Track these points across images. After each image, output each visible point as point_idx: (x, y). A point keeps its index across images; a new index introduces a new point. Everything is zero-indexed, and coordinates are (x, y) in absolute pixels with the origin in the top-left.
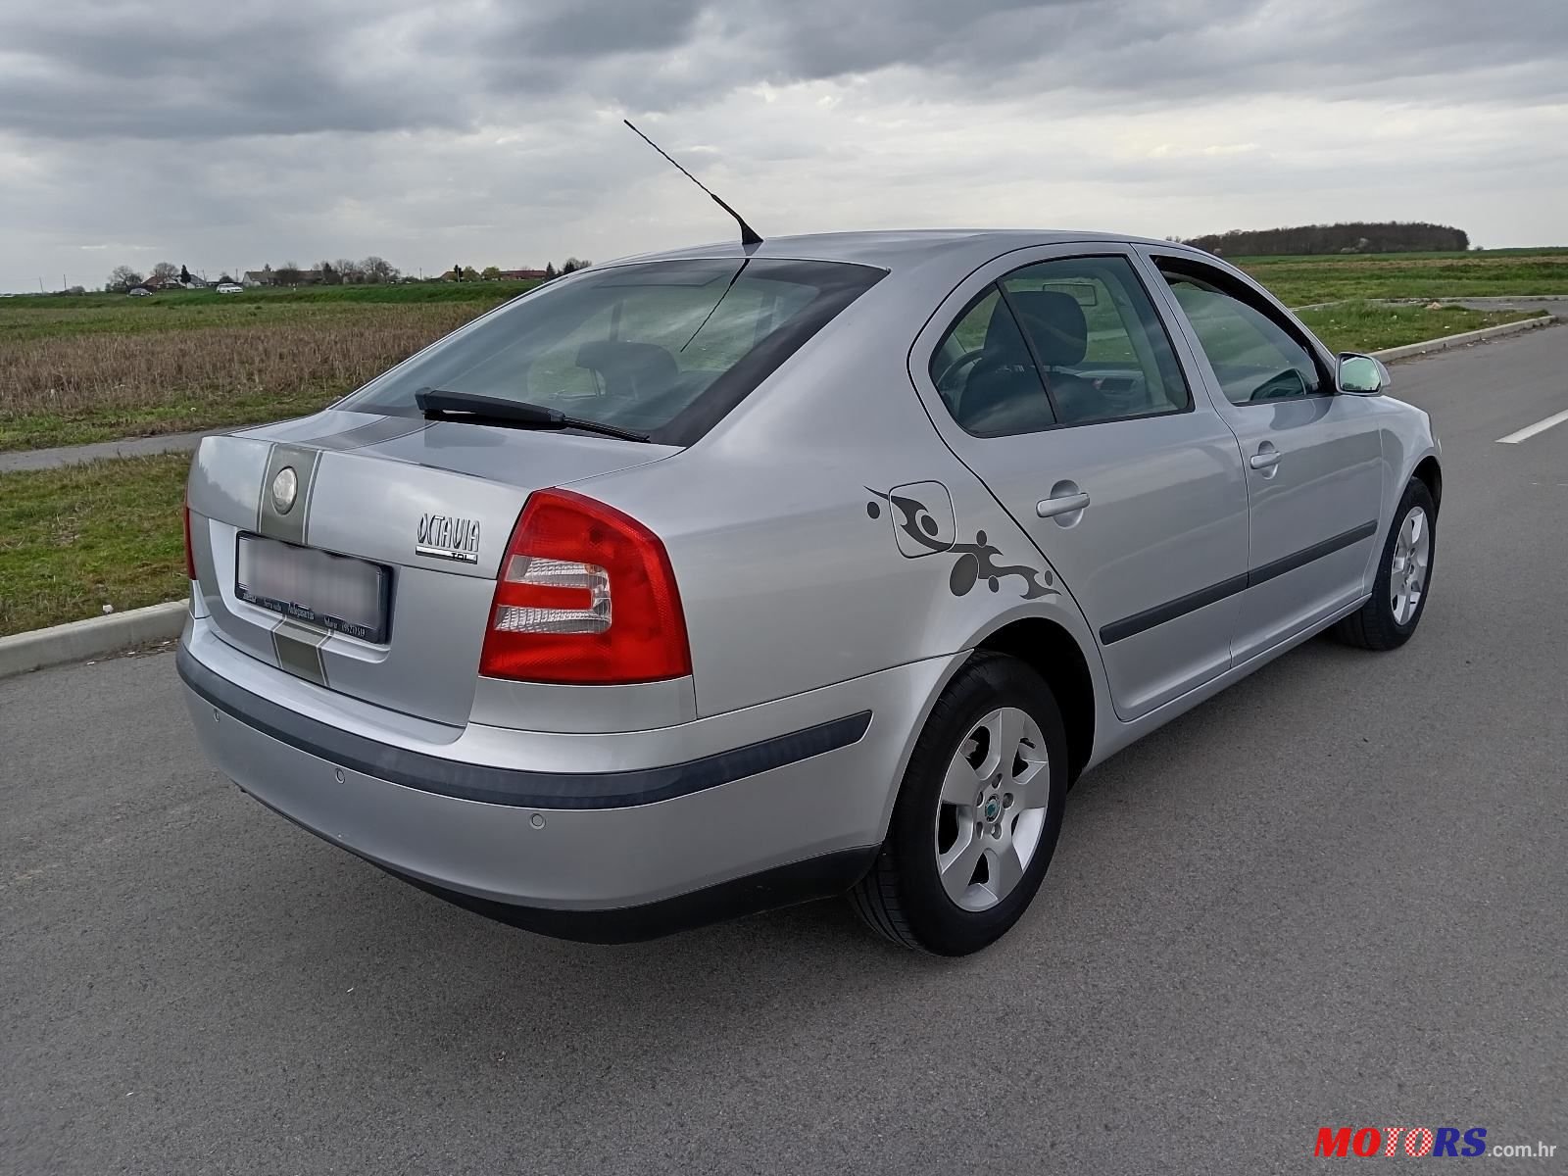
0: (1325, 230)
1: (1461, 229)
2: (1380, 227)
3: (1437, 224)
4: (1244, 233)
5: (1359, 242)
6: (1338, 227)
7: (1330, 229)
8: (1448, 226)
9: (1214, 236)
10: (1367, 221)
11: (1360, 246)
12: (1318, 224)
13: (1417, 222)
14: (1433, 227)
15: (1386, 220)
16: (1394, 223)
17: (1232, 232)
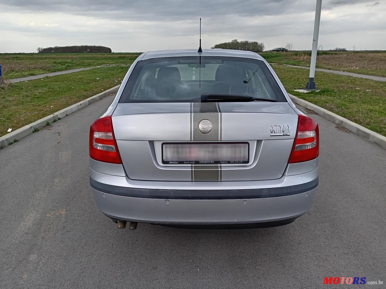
0: (79, 47)
1: (110, 48)
2: (91, 47)
3: (104, 46)
4: (59, 47)
5: (87, 50)
6: (82, 46)
7: (80, 47)
8: (107, 47)
9: (51, 48)
10: (88, 45)
11: (88, 51)
12: (77, 45)
13: (100, 46)
14: (103, 47)
15: (93, 45)
16: (95, 46)
17: (56, 47)
